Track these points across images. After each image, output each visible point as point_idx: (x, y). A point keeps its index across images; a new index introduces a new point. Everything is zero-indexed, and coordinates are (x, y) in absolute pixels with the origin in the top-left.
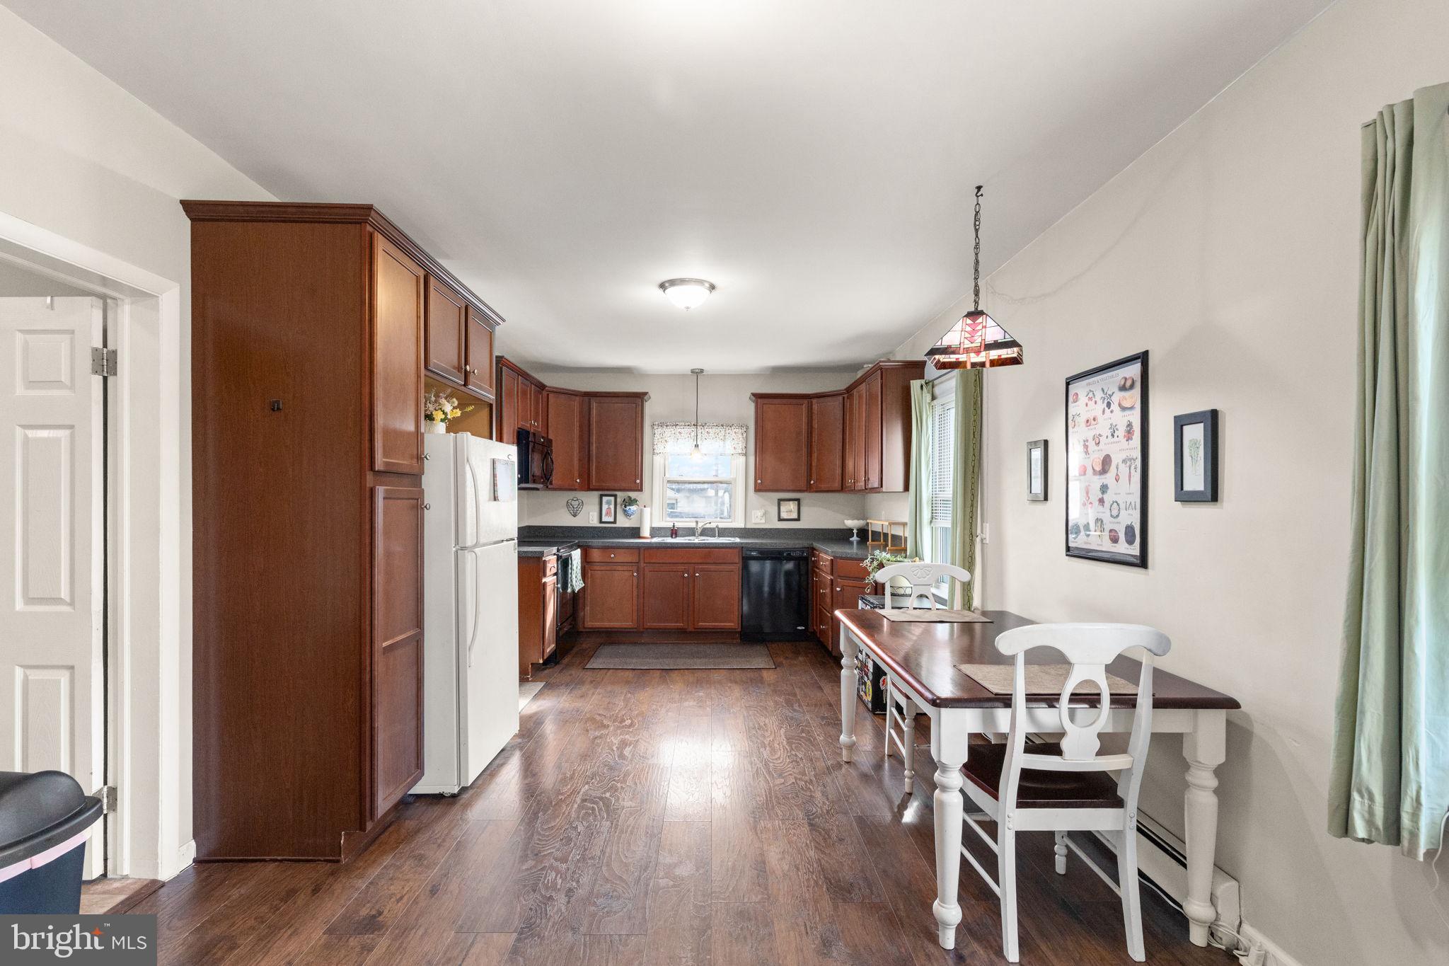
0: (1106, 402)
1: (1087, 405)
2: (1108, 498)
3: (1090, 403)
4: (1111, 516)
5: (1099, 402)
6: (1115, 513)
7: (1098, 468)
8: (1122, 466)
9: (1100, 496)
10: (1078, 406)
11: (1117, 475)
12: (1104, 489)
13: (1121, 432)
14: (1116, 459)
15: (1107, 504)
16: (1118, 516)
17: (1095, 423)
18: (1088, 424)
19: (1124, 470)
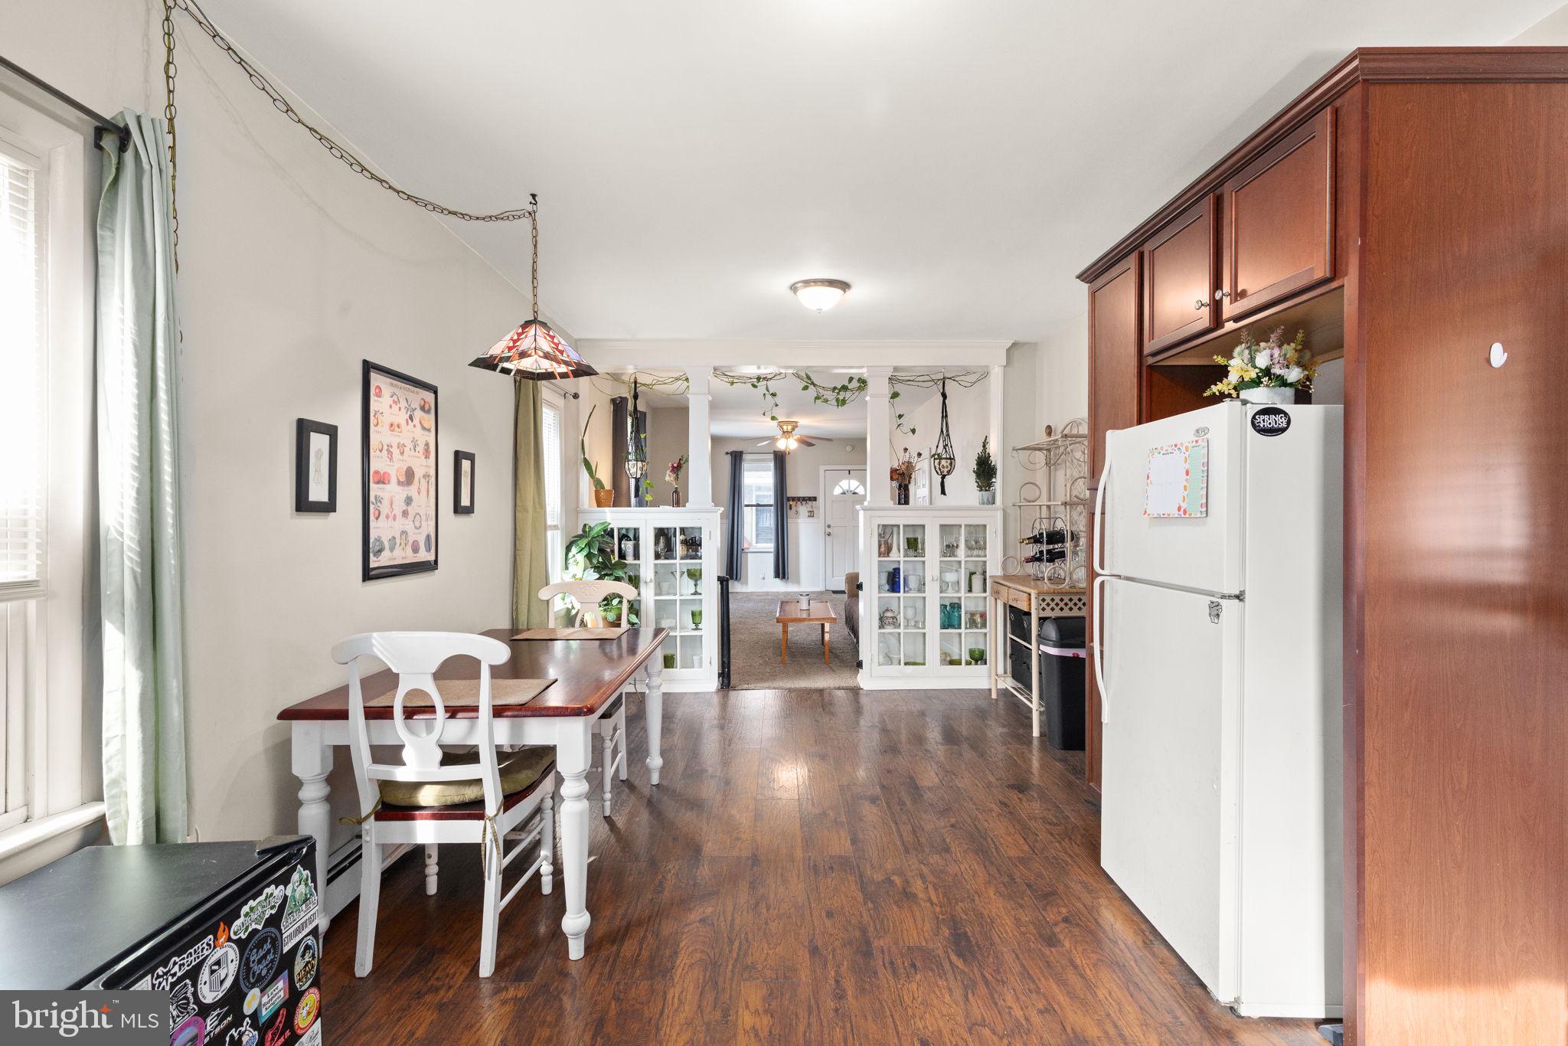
0: (409, 413)
1: (391, 407)
2: (411, 510)
3: (394, 406)
4: (416, 528)
5: (403, 410)
6: (417, 524)
7: (403, 478)
8: (422, 480)
9: (405, 508)
10: (381, 403)
11: (419, 488)
12: (409, 501)
13: (421, 448)
14: (419, 473)
15: (411, 516)
16: (420, 527)
17: (400, 430)
18: (392, 429)
19: (424, 482)
